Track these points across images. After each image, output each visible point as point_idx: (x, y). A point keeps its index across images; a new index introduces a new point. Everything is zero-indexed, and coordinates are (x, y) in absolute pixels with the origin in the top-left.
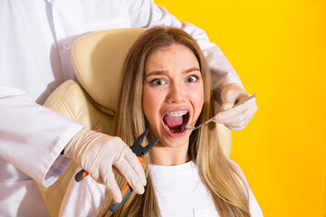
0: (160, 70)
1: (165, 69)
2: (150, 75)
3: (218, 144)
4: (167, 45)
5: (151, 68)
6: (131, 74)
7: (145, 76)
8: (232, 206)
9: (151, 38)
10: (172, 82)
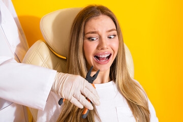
0: (94, 31)
1: (96, 30)
2: (88, 33)
3: (127, 72)
4: (97, 16)
5: (88, 30)
6: (76, 33)
7: (84, 34)
8: (138, 106)
9: (87, 12)
10: (100, 37)
